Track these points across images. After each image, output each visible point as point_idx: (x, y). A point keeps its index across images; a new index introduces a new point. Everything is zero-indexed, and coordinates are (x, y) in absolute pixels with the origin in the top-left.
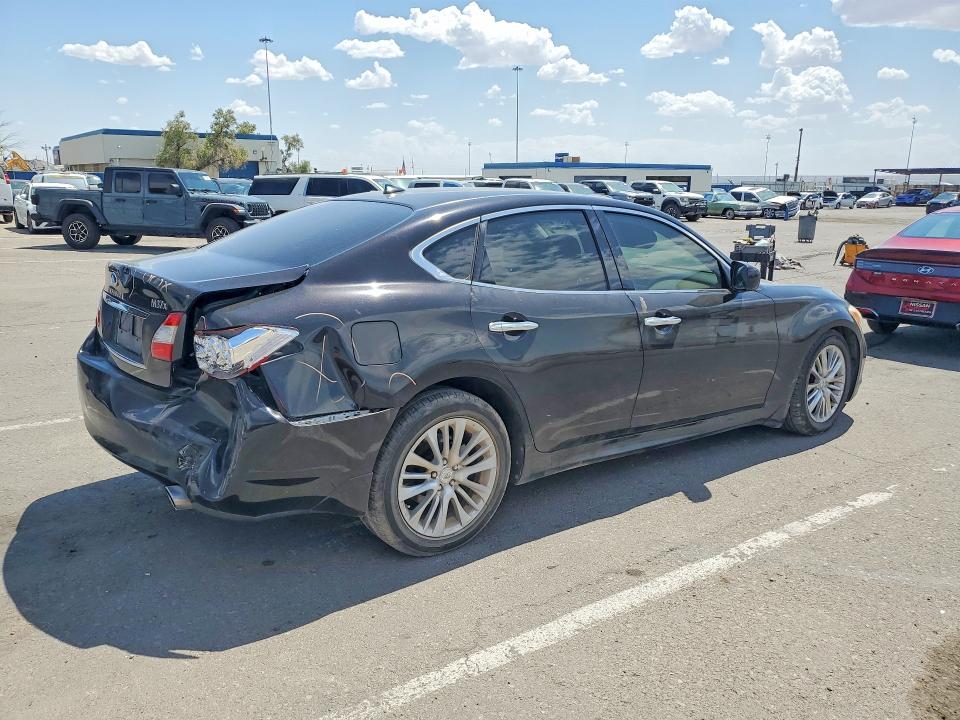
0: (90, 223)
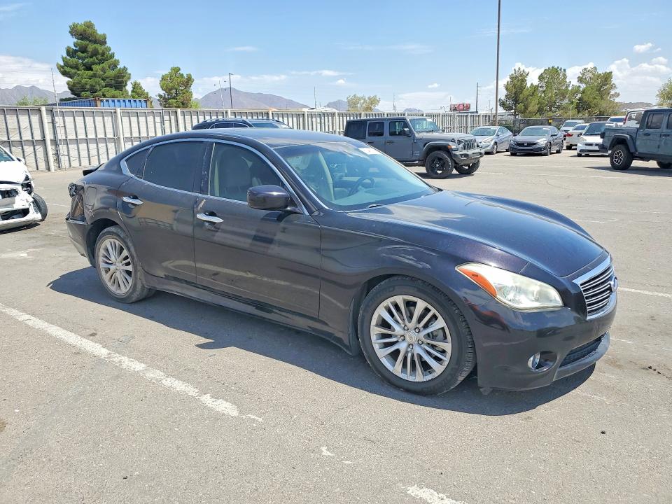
0: (625, 152)
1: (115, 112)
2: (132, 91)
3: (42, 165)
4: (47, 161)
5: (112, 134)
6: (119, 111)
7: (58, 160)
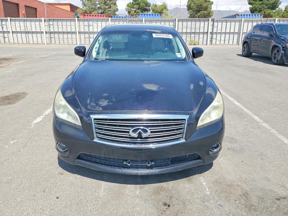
1: (241, 20)
2: (285, 10)
3: (205, 43)
4: (207, 41)
5: (238, 30)
6: (243, 20)
7: (211, 41)
